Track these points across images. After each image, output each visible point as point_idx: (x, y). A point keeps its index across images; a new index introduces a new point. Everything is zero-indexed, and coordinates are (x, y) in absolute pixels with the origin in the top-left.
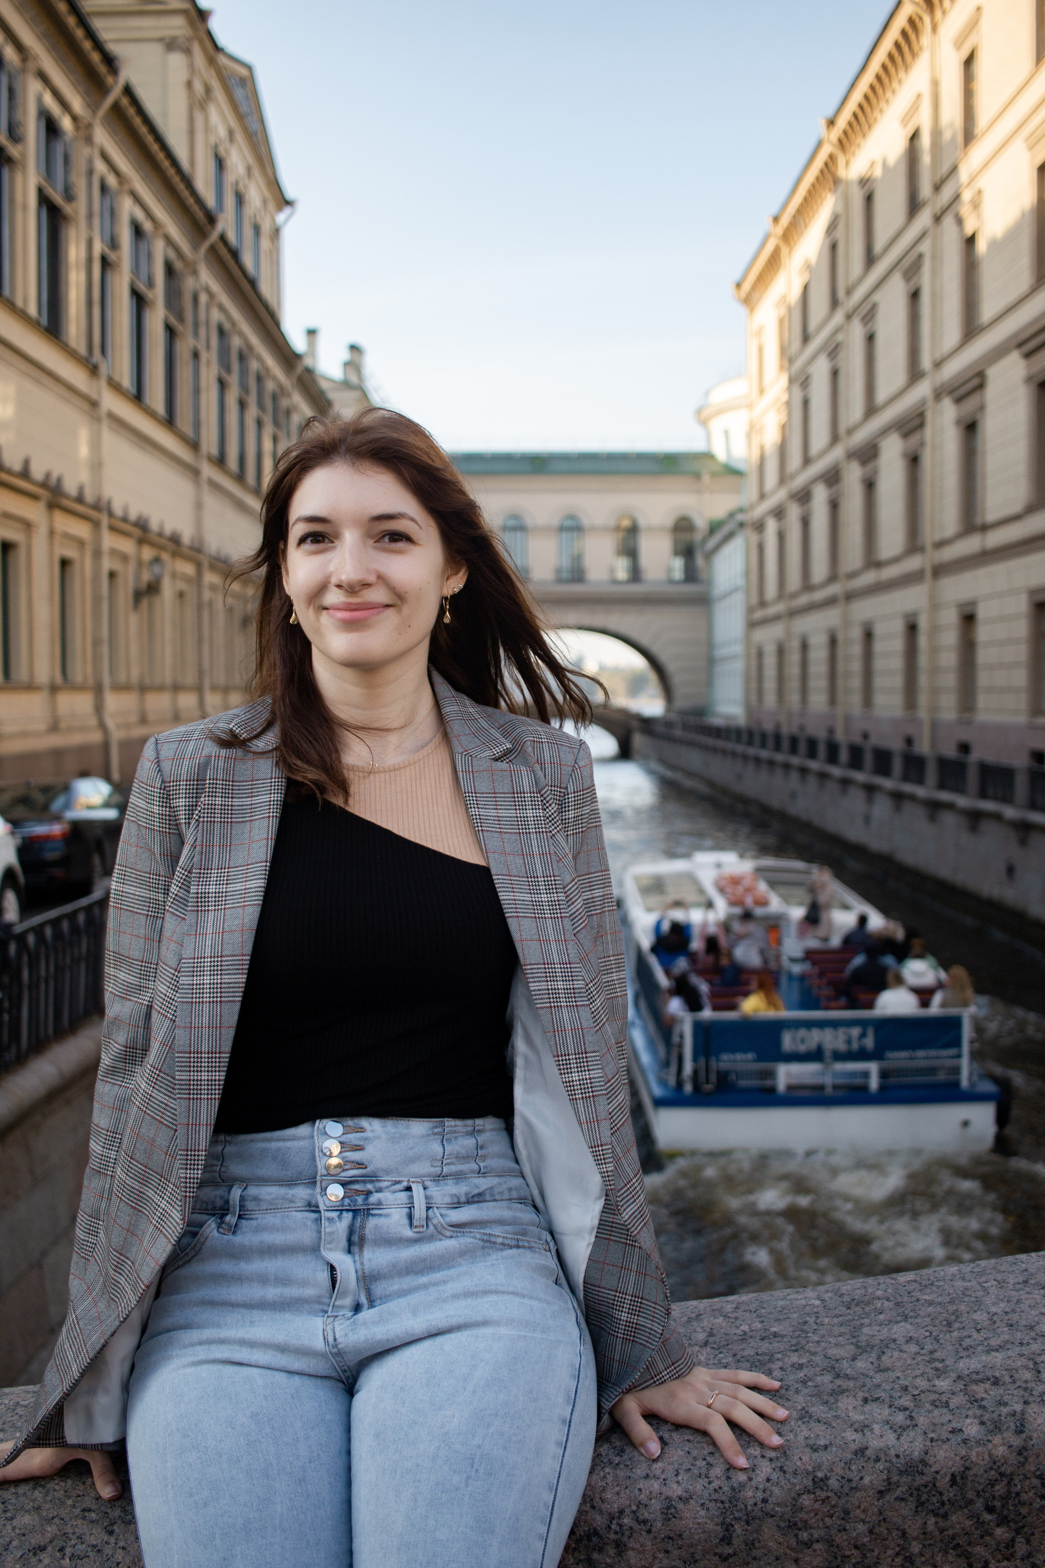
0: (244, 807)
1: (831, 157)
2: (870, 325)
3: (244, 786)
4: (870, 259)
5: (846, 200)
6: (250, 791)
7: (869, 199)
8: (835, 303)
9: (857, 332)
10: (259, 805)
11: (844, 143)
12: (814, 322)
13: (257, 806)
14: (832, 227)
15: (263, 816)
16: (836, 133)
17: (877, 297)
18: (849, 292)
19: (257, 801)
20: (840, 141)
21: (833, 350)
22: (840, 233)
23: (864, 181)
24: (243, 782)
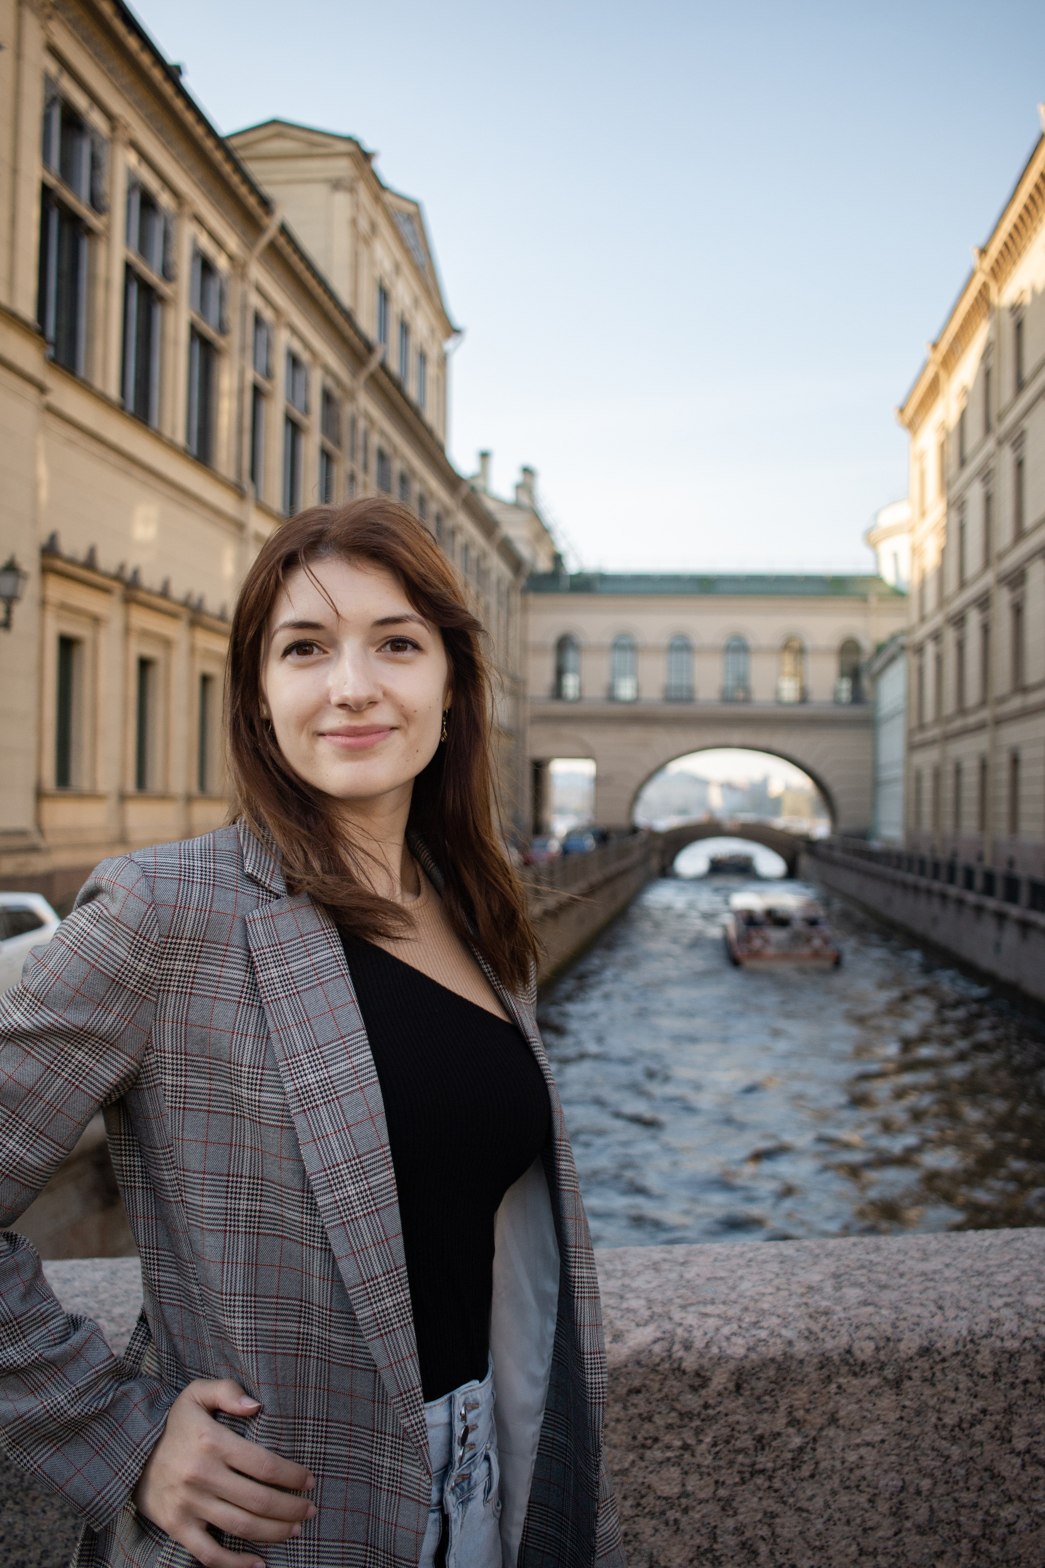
0: (306, 970)
1: (985, 286)
2: (1019, 450)
3: (294, 945)
4: (1020, 385)
5: (997, 328)
6: (304, 949)
7: (1019, 327)
8: (988, 428)
9: (1007, 457)
10: (324, 963)
11: (998, 272)
12: (970, 446)
13: (320, 964)
14: (986, 354)
15: (334, 975)
16: (988, 262)
17: (1027, 424)
18: (1001, 418)
19: (318, 959)
20: (992, 269)
21: (986, 475)
22: (992, 361)
23: (1016, 309)
24: (291, 940)
